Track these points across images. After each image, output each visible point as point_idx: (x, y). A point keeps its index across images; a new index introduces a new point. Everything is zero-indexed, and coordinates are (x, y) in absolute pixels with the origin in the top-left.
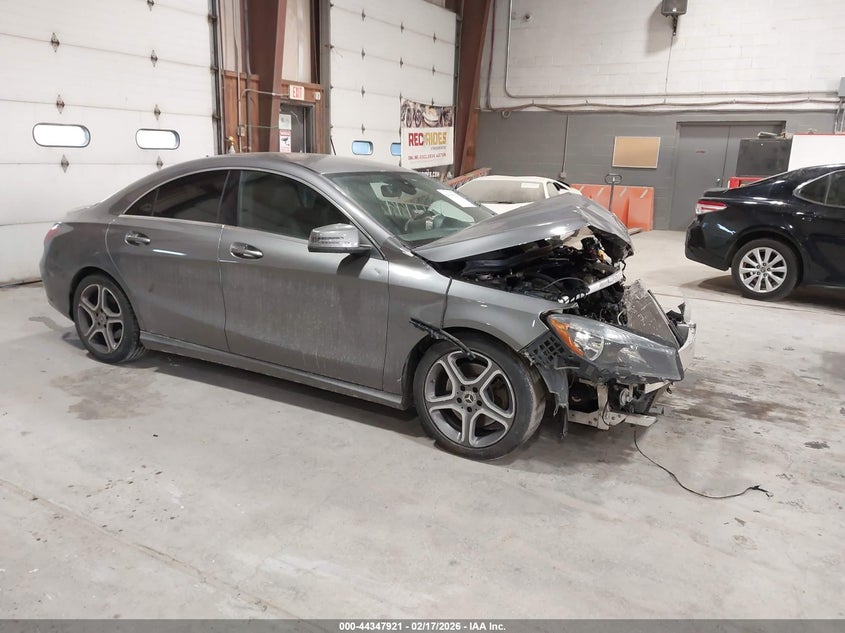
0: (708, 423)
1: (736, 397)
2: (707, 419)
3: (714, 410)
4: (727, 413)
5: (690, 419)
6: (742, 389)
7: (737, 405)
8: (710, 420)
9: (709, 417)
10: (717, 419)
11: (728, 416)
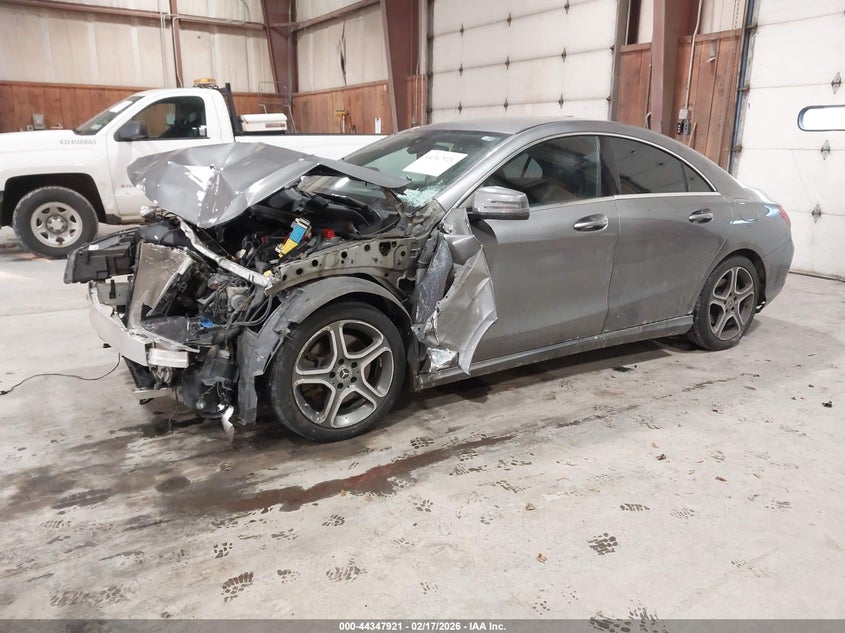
0: (88, 437)
1: (82, 500)
2: (93, 441)
3: (96, 460)
4: (75, 463)
5: (112, 432)
6: (81, 527)
7: (70, 485)
8: (88, 442)
9: (94, 445)
10: (82, 447)
11: (71, 457)
